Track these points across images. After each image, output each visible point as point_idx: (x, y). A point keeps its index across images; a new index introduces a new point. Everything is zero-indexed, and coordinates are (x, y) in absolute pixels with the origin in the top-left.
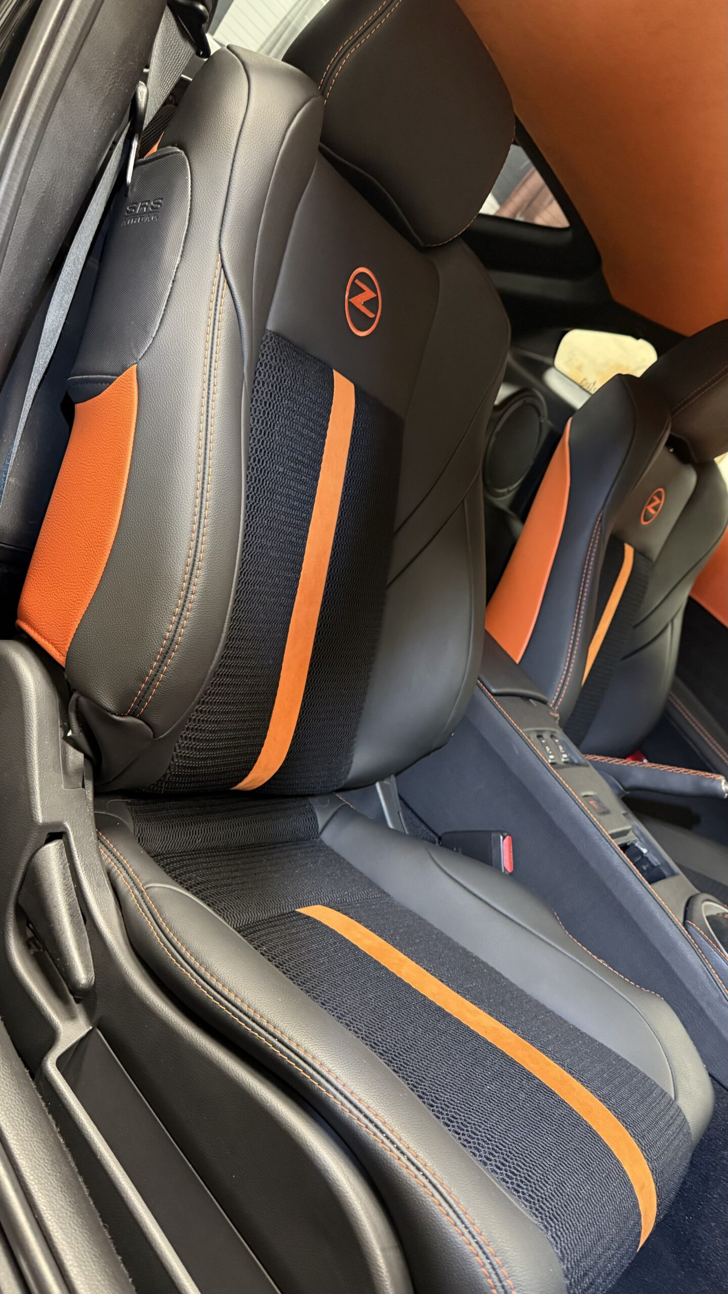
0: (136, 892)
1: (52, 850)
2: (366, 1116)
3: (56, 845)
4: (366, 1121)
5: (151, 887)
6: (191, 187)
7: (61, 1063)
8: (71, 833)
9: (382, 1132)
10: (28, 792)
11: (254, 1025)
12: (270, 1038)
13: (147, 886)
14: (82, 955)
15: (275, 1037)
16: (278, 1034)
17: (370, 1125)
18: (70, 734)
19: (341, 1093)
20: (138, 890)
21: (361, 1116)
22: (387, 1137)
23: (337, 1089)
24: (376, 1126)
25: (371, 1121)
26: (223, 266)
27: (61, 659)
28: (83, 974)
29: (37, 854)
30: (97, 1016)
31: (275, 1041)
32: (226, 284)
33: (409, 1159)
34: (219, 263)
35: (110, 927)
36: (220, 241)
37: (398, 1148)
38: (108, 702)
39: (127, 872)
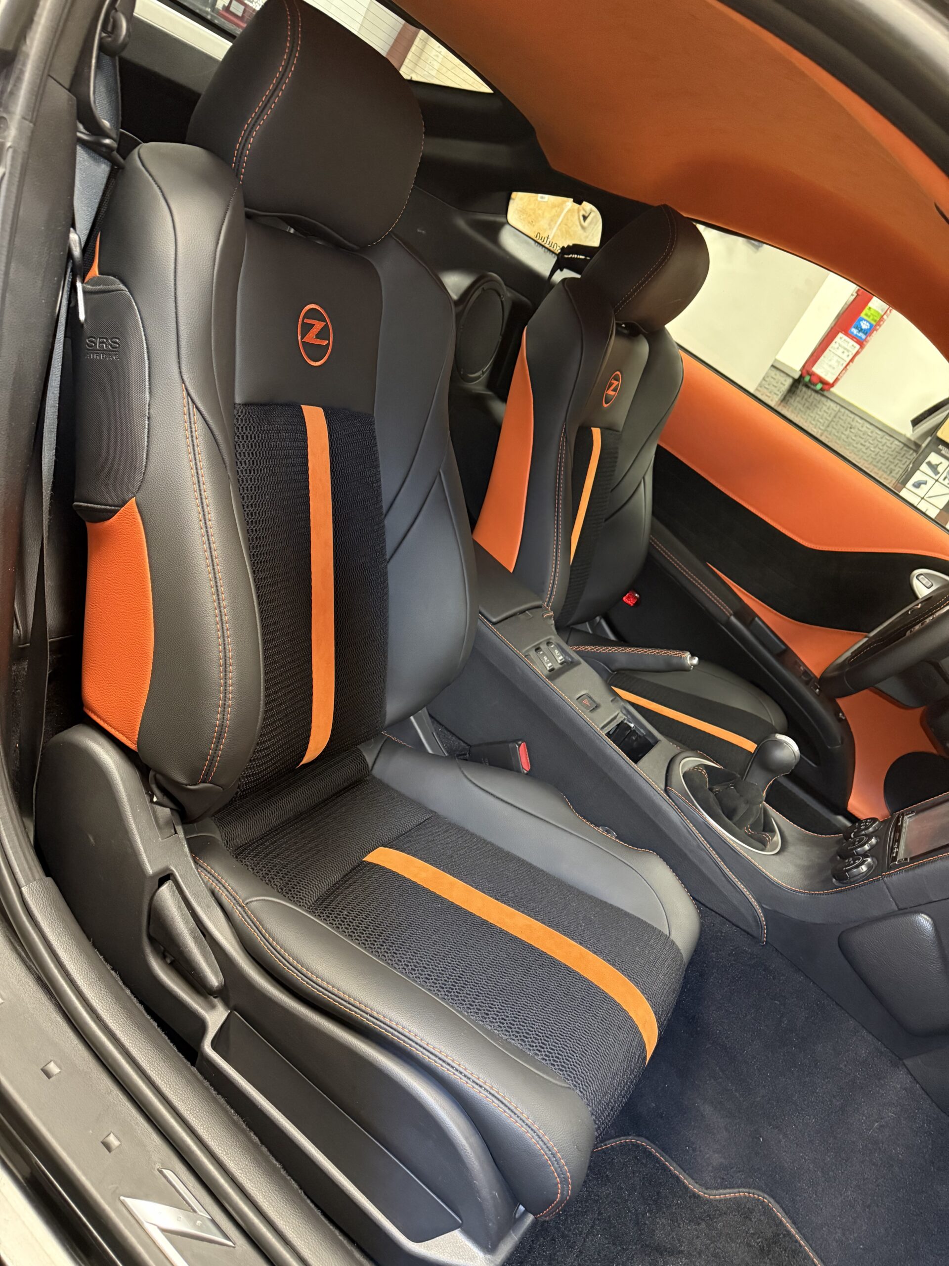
0: (239, 908)
1: (166, 892)
2: (440, 1059)
3: (168, 886)
4: (441, 1062)
5: (250, 902)
6: (143, 327)
7: (215, 1045)
8: (177, 874)
9: (453, 1067)
10: (135, 854)
11: (350, 1006)
12: (364, 1014)
13: (246, 902)
14: (210, 965)
15: (367, 1014)
16: (369, 1010)
17: (444, 1064)
18: (155, 799)
19: (420, 1046)
20: (240, 906)
21: (437, 1059)
22: (457, 1070)
23: (417, 1044)
24: (448, 1064)
25: (444, 1061)
26: (189, 394)
27: (133, 747)
28: (214, 979)
29: (155, 898)
30: (232, 1004)
31: (368, 1017)
32: (195, 409)
33: (474, 1082)
34: (185, 393)
35: (226, 939)
36: (181, 372)
37: (465, 1076)
38: (181, 779)
39: (227, 891)
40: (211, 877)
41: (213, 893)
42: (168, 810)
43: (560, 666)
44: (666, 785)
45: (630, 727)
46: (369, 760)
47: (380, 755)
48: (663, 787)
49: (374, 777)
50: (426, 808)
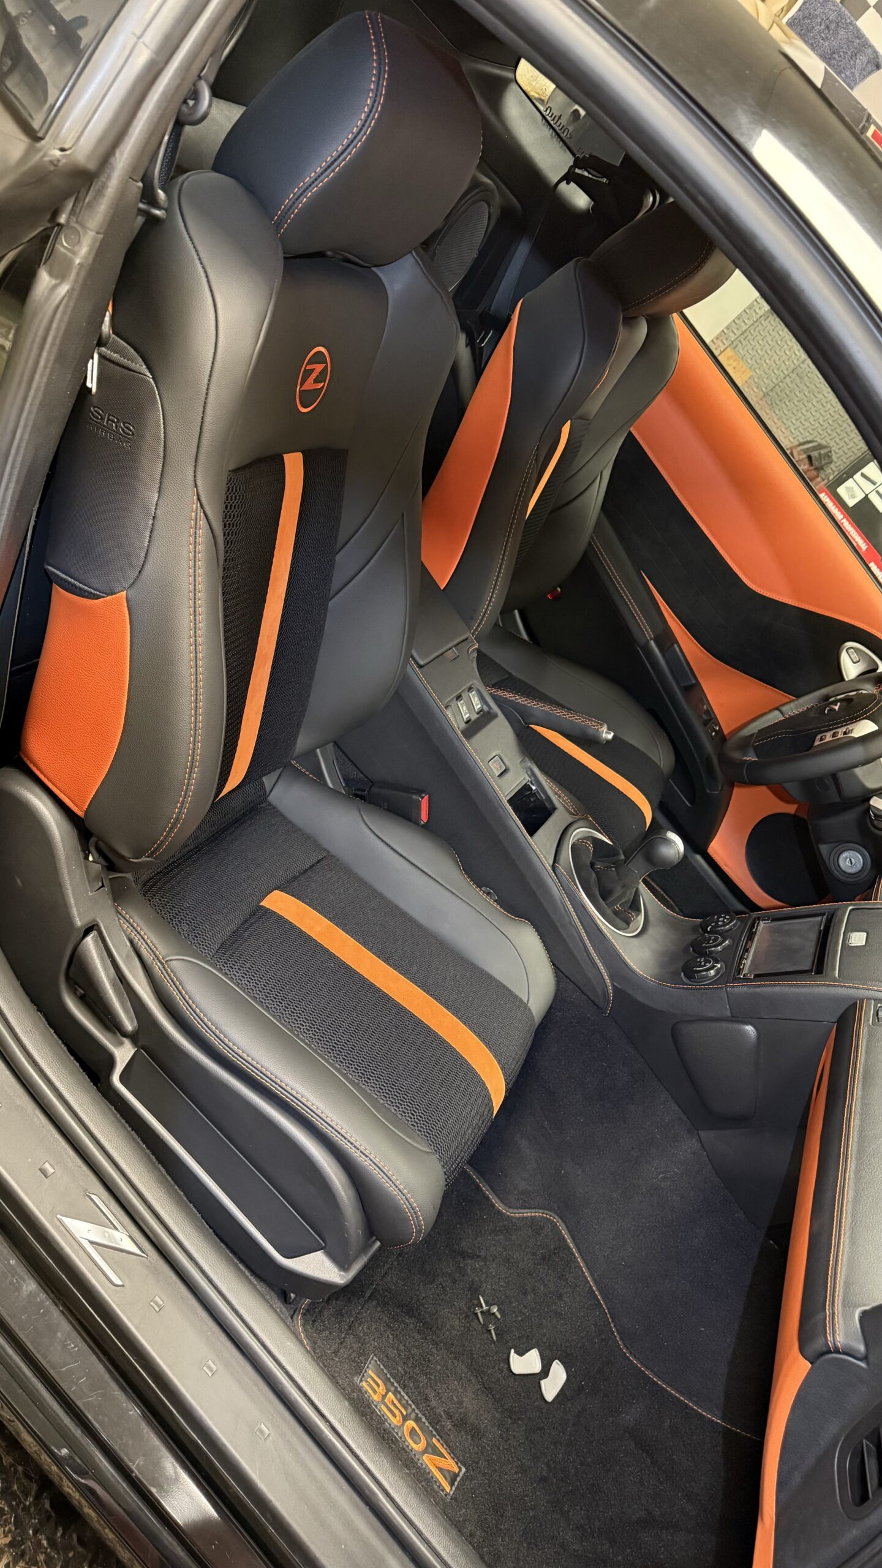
0: (159, 964)
1: (90, 941)
2: (336, 1131)
3: (93, 937)
4: (336, 1133)
5: (171, 960)
6: (164, 423)
7: (123, 1078)
8: (101, 925)
9: (345, 1138)
10: (66, 907)
11: (262, 1075)
12: (274, 1084)
13: (166, 959)
14: (126, 1011)
15: (276, 1084)
16: (278, 1081)
17: (339, 1136)
18: (91, 858)
19: (320, 1118)
20: (160, 962)
21: (333, 1130)
22: (349, 1141)
23: (317, 1115)
24: (342, 1136)
25: (339, 1133)
26: (199, 499)
27: (81, 814)
28: (129, 1025)
29: (80, 946)
30: (140, 1043)
31: (277, 1086)
32: (202, 514)
33: (361, 1152)
34: (195, 498)
35: (146, 993)
36: (195, 476)
37: (355, 1147)
38: (125, 852)
39: (147, 943)
40: (129, 926)
41: (131, 942)
42: (100, 866)
43: (477, 716)
44: (555, 860)
45: (531, 789)
46: (268, 786)
47: (280, 782)
48: (551, 862)
49: (270, 804)
50: (319, 846)
